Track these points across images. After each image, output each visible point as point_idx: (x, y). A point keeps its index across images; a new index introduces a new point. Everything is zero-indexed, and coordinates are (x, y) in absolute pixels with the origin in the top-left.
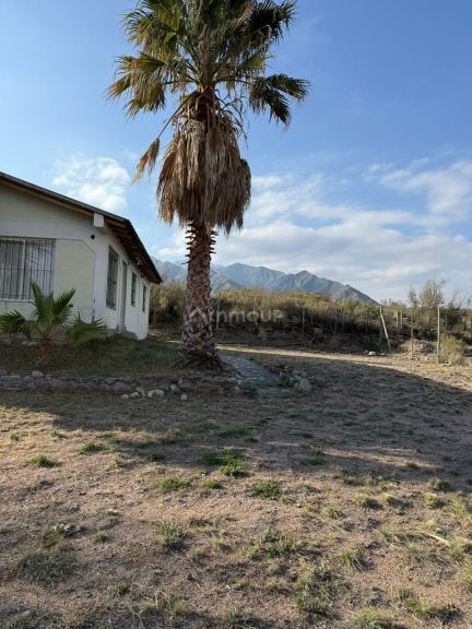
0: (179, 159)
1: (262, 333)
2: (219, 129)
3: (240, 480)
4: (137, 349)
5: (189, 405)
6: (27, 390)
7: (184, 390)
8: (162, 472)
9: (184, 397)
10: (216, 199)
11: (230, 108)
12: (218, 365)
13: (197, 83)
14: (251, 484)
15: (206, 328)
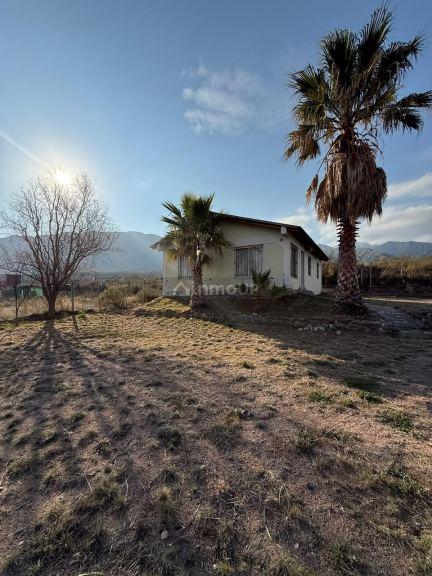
0: (328, 182)
1: (409, 288)
2: (357, 153)
3: (373, 405)
4: (310, 301)
5: (341, 338)
6: (250, 322)
7: (339, 328)
8: (312, 384)
9: (339, 332)
10: (357, 200)
11: (367, 137)
12: (365, 312)
13: (340, 129)
14: (382, 411)
15: (355, 287)
